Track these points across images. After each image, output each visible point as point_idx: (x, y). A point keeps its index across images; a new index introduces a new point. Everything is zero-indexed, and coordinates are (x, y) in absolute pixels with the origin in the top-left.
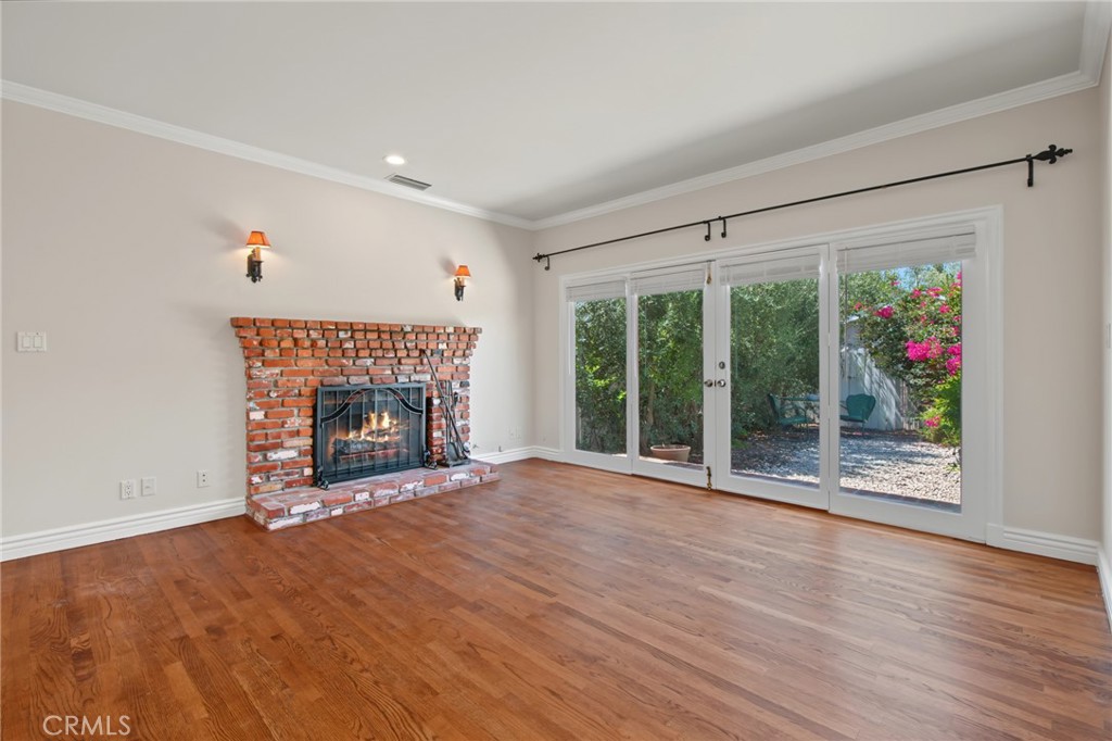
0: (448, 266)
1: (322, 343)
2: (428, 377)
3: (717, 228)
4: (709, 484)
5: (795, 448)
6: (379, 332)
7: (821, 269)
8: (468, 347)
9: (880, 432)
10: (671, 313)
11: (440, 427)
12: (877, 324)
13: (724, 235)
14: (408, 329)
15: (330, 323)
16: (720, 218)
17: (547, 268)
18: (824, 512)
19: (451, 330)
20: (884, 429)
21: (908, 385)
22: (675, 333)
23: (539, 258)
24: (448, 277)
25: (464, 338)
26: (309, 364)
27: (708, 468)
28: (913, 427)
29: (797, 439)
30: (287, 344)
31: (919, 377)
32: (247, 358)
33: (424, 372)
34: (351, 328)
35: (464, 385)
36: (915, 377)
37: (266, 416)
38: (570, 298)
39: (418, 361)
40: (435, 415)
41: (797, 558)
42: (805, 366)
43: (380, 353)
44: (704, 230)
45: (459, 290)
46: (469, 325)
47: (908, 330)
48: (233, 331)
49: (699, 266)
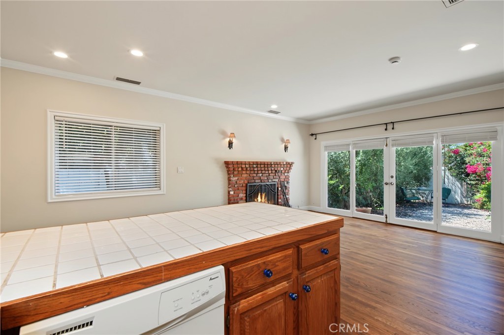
0: (282, 140)
1: (249, 169)
2: (277, 180)
3: (390, 127)
4: (386, 221)
5: (414, 210)
6: (264, 164)
7: (434, 142)
8: (290, 169)
9: (453, 204)
10: (361, 154)
11: (281, 198)
12: (452, 157)
13: (393, 129)
14: (273, 163)
15: (251, 162)
16: (392, 123)
17: (316, 139)
18: (435, 232)
19: (285, 163)
20: (454, 203)
21: (467, 183)
22: (363, 162)
23: (312, 135)
24: (282, 144)
25: (289, 166)
26: (245, 176)
27: (386, 215)
28: (469, 203)
29: (414, 207)
30: (240, 169)
31: (473, 180)
32: (229, 174)
33: (276, 178)
34: (257, 163)
35: (288, 183)
36: (470, 180)
37: (234, 193)
38: (326, 150)
39: (274, 174)
40: (279, 194)
41: (429, 244)
42: (417, 175)
43: (264, 172)
44: (385, 127)
45: (286, 148)
46: (290, 161)
47: (467, 160)
48: (225, 165)
49: (383, 140)
